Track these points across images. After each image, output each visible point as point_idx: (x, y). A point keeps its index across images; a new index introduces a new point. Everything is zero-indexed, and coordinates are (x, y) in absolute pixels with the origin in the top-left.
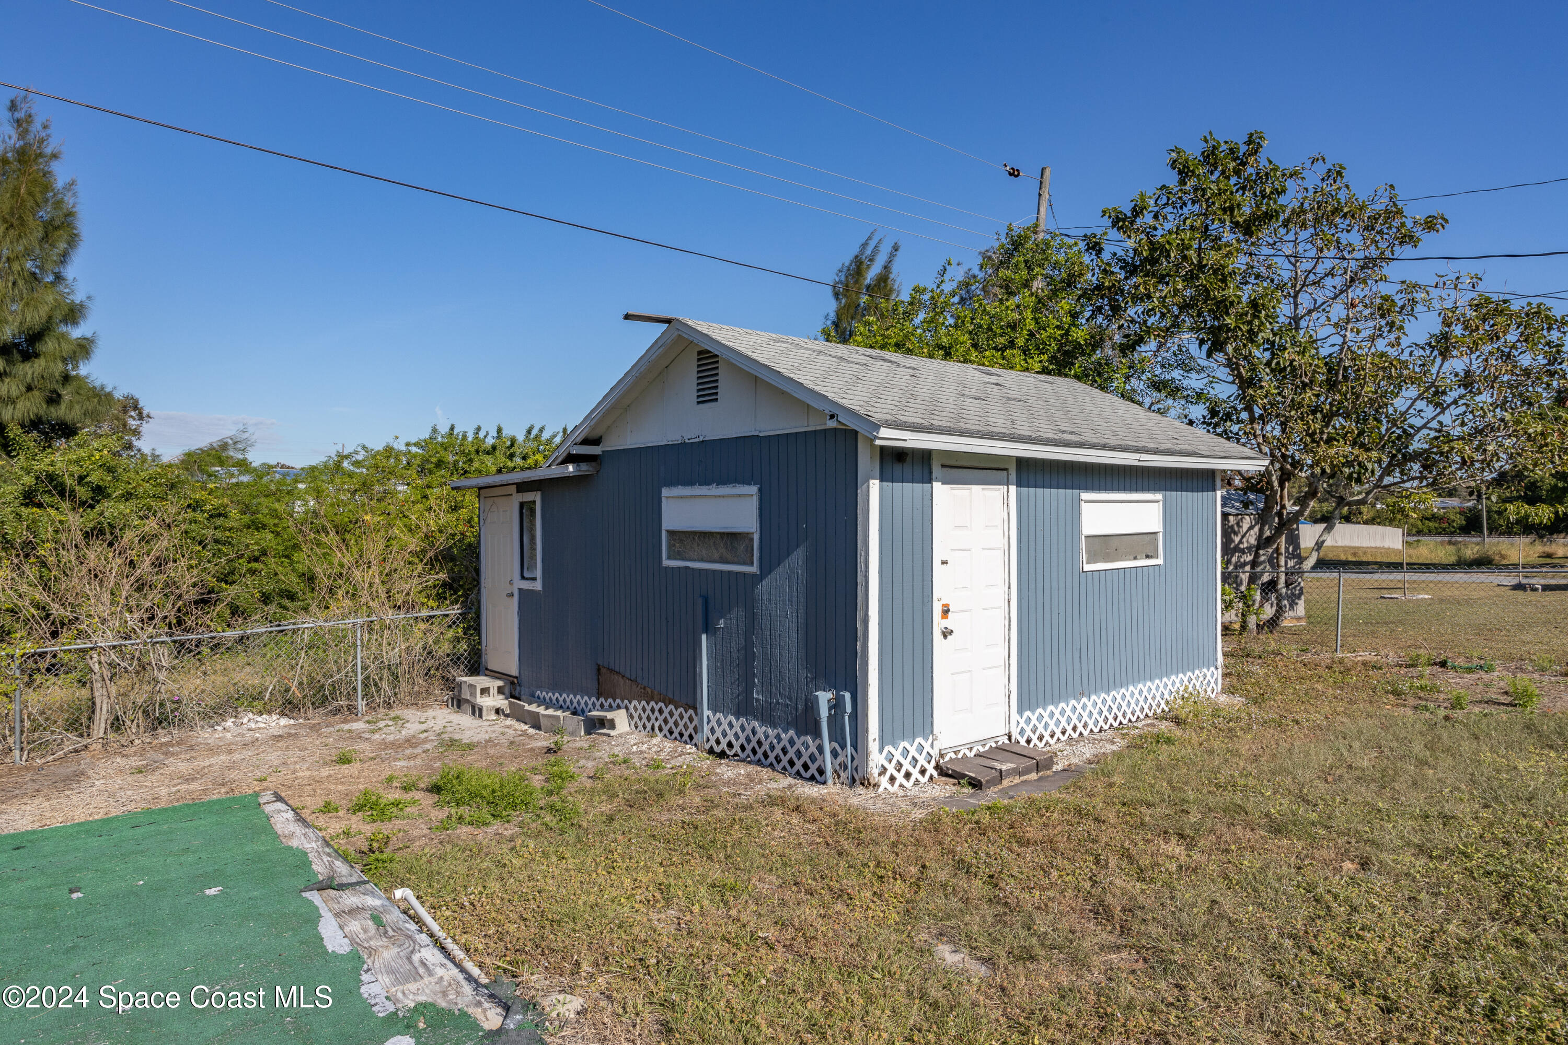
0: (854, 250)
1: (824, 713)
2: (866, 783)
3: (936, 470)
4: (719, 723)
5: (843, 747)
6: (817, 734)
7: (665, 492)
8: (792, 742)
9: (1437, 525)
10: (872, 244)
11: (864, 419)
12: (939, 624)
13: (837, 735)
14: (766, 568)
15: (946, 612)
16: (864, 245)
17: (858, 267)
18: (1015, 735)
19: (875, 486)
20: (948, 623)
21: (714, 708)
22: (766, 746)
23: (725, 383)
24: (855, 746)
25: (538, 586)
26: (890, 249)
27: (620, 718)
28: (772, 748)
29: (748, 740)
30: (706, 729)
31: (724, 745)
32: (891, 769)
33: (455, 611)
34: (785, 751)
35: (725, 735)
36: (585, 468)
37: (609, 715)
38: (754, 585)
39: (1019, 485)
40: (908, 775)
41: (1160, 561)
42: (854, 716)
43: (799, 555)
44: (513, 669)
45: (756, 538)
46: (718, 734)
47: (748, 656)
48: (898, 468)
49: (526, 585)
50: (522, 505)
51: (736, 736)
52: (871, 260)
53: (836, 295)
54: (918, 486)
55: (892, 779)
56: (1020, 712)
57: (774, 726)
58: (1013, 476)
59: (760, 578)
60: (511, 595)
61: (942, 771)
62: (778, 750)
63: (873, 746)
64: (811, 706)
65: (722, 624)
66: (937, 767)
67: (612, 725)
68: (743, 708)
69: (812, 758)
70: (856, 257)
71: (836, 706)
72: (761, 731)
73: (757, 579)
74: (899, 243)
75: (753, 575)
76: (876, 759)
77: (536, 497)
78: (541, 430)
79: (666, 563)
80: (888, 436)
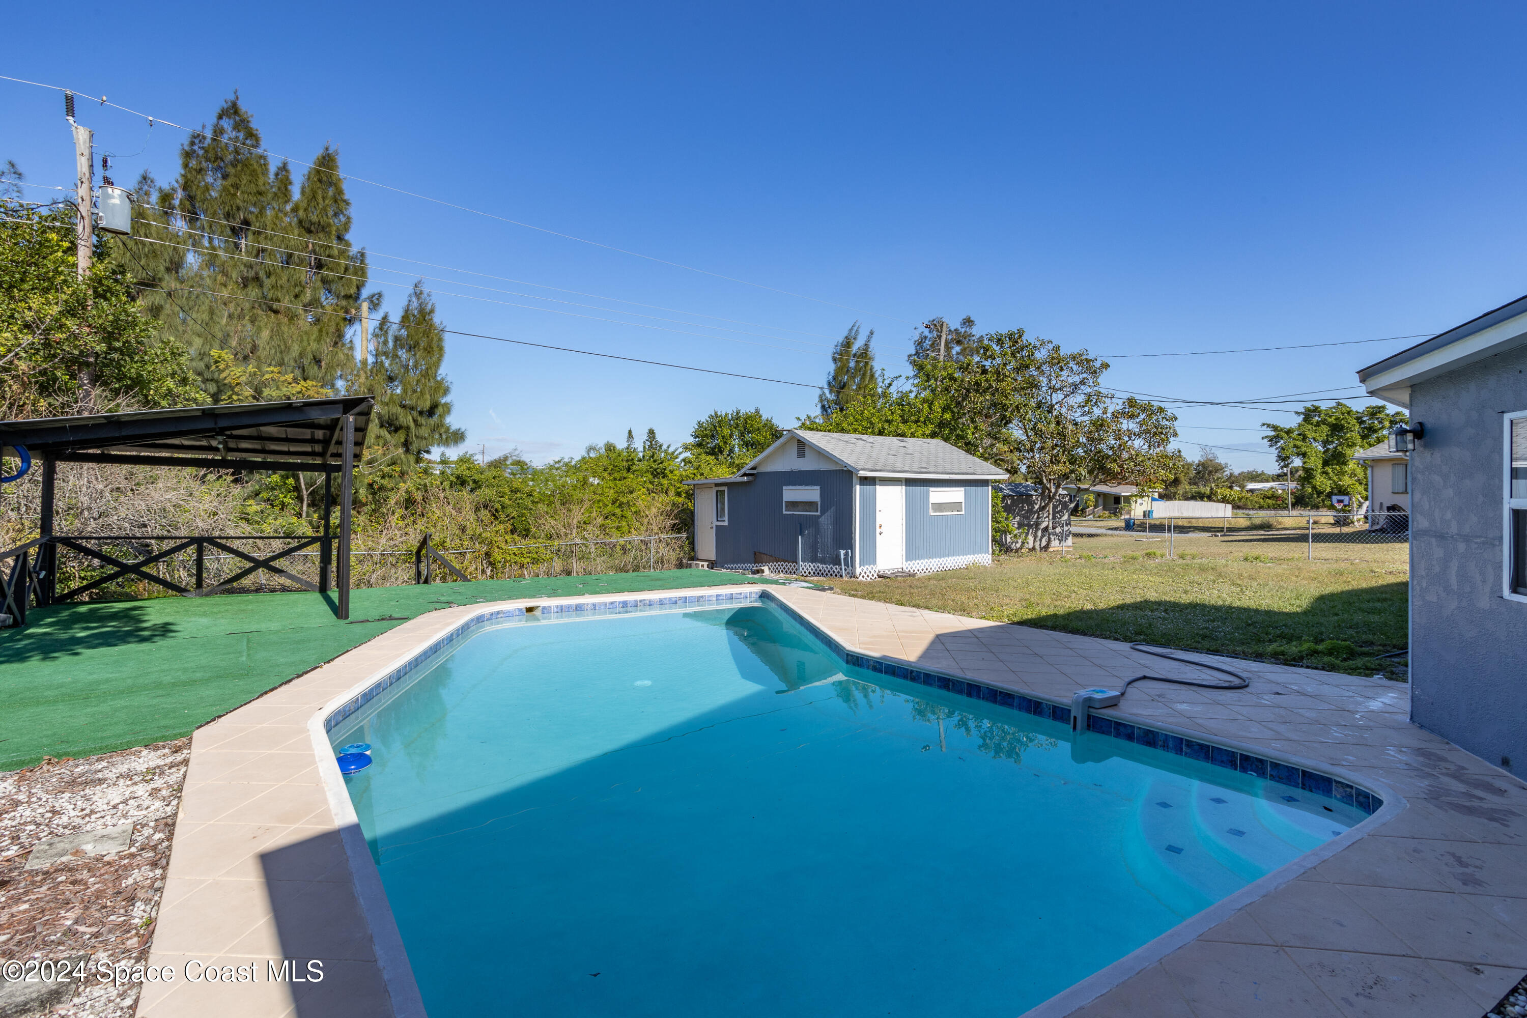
0: (845, 334)
1: (842, 556)
2: (855, 577)
3: (877, 482)
4: (805, 566)
5: (848, 567)
6: (840, 564)
7: (784, 488)
8: (831, 568)
9: (1274, 502)
10: (855, 329)
11: (855, 468)
12: (878, 531)
13: (846, 564)
14: (823, 513)
15: (880, 527)
16: (851, 330)
17: (847, 344)
18: (904, 569)
19: (858, 487)
20: (881, 530)
21: (803, 561)
22: (823, 571)
23: (807, 452)
24: (852, 566)
25: (726, 523)
26: (868, 333)
27: (766, 569)
28: (825, 571)
29: (816, 570)
30: (801, 569)
31: (807, 573)
32: (863, 574)
33: (684, 535)
34: (829, 571)
35: (807, 569)
36: (751, 478)
37: (762, 568)
38: (818, 519)
39: (906, 486)
40: (868, 576)
41: (963, 513)
42: (852, 557)
43: (832, 510)
44: (713, 557)
45: (819, 503)
46: (805, 569)
47: (816, 542)
48: (865, 481)
49: (719, 523)
50: (717, 492)
51: (812, 569)
52: (855, 339)
53: (835, 360)
54: (871, 487)
55: (863, 577)
56: (906, 561)
57: (825, 564)
58: (904, 483)
59: (821, 516)
60: (712, 528)
61: (879, 576)
62: (827, 572)
63: (857, 565)
64: (838, 556)
65: (806, 532)
66: (878, 575)
67: (763, 571)
68: (814, 560)
69: (838, 572)
70: (846, 337)
71: (846, 554)
72: (820, 566)
73: (819, 517)
74: (874, 330)
75: (818, 516)
76: (858, 570)
77: (726, 489)
78: (668, 447)
79: (785, 512)
80: (862, 473)
